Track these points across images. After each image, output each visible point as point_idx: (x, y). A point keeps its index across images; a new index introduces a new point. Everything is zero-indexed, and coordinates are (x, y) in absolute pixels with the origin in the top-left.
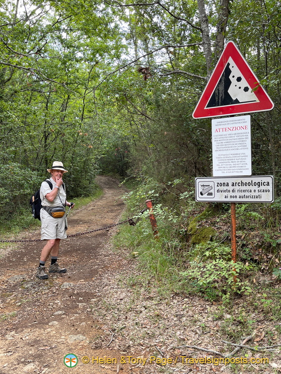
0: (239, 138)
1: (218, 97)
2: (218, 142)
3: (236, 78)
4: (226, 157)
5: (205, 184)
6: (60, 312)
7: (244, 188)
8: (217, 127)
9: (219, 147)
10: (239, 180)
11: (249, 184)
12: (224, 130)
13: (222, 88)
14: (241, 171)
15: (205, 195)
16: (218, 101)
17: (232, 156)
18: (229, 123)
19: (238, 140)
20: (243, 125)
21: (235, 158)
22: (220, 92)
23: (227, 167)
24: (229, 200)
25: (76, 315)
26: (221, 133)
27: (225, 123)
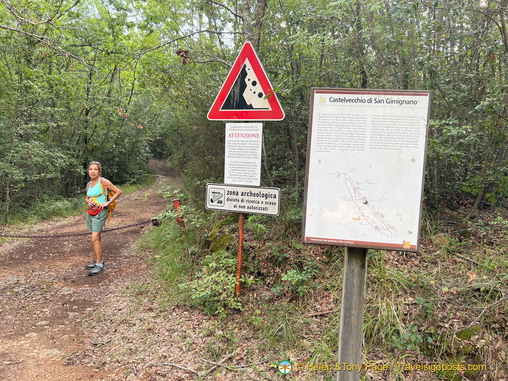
0: (251, 146)
1: (234, 99)
2: (231, 148)
3: (251, 82)
4: (238, 165)
5: (216, 191)
6: (44, 322)
7: (253, 198)
8: (231, 132)
9: (231, 153)
10: (248, 190)
11: (258, 195)
12: (237, 135)
13: (237, 91)
14: (251, 180)
15: (215, 203)
16: (233, 104)
17: (243, 164)
18: (242, 128)
19: (250, 148)
20: (255, 133)
21: (246, 167)
22: (236, 94)
23: (238, 175)
24: (238, 209)
25: (60, 326)
26: (234, 139)
27: (239, 128)
